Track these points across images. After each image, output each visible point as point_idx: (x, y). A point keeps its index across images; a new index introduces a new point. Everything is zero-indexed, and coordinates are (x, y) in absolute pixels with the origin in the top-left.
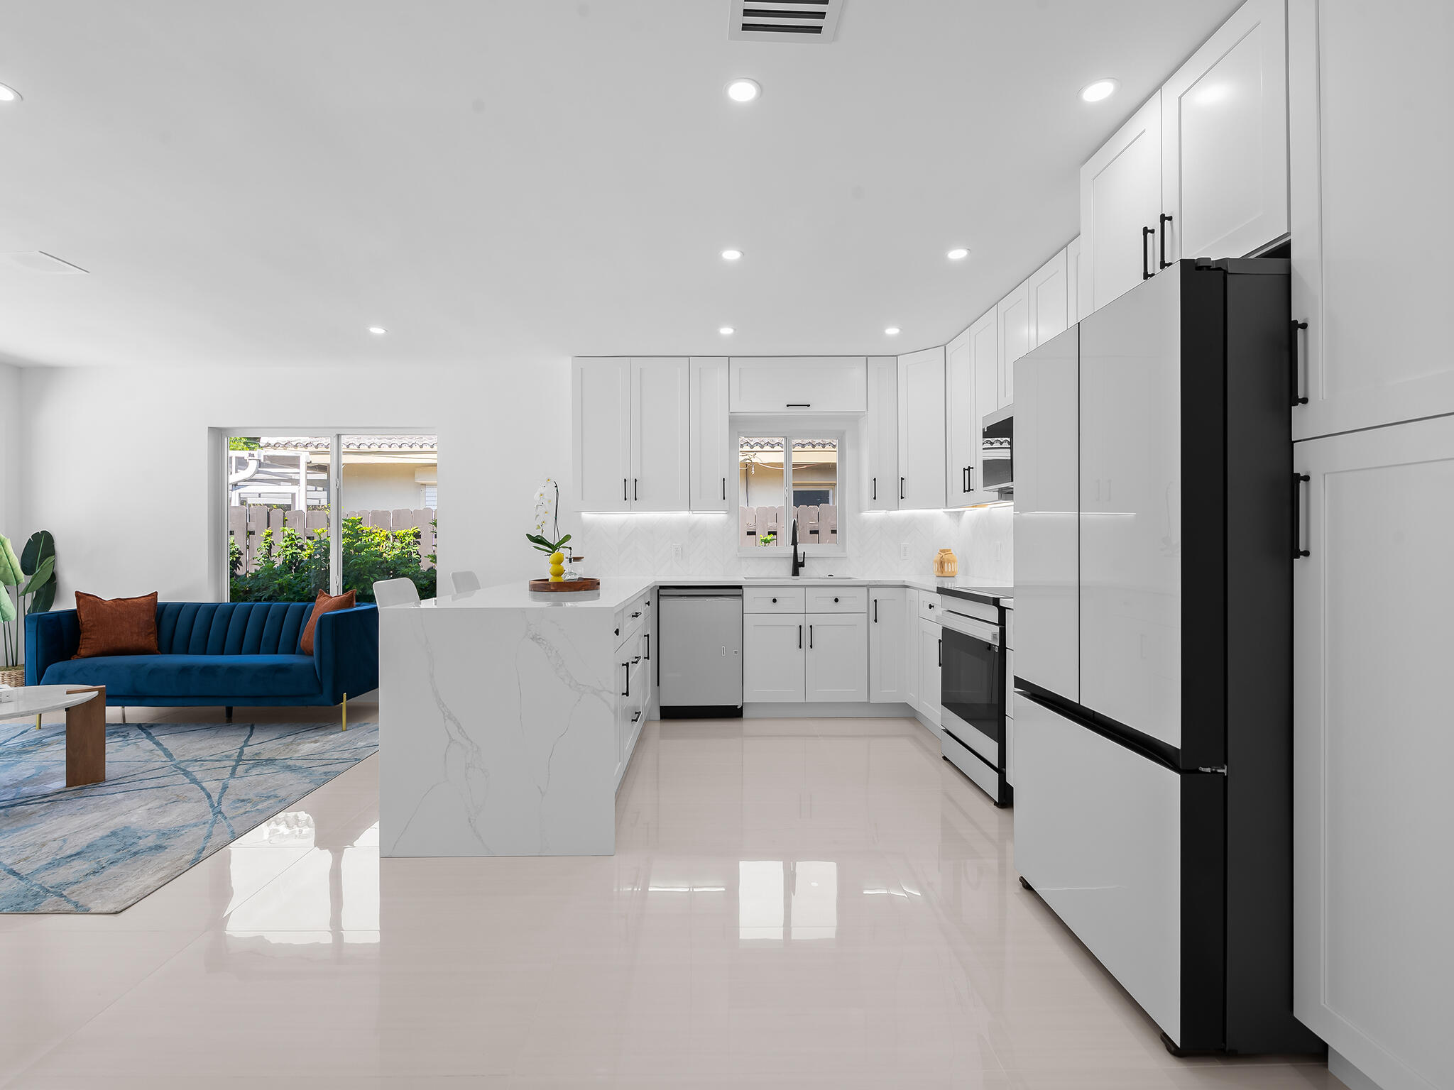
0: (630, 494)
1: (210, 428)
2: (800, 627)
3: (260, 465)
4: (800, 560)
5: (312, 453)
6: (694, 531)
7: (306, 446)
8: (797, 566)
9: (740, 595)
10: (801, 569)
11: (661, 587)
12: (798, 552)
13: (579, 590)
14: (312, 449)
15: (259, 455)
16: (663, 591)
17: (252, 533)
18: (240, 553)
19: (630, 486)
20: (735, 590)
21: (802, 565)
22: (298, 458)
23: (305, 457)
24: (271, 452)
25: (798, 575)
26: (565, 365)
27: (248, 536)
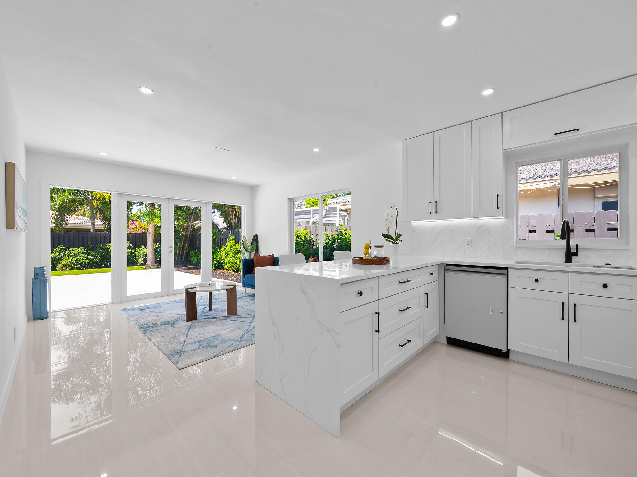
0: (433, 210)
1: (289, 199)
2: (563, 303)
3: (327, 211)
4: (573, 250)
5: (341, 205)
6: (480, 230)
7: (339, 203)
8: (570, 256)
9: (506, 274)
10: (573, 258)
11: (448, 265)
12: (571, 244)
13: (372, 264)
14: (341, 204)
15: (326, 208)
16: (450, 267)
17: (317, 234)
18: (314, 241)
19: (433, 205)
20: (503, 270)
21: (576, 254)
22: (336, 208)
23: (339, 207)
24: (330, 206)
25: (572, 263)
26: (398, 146)
27: (316, 235)
